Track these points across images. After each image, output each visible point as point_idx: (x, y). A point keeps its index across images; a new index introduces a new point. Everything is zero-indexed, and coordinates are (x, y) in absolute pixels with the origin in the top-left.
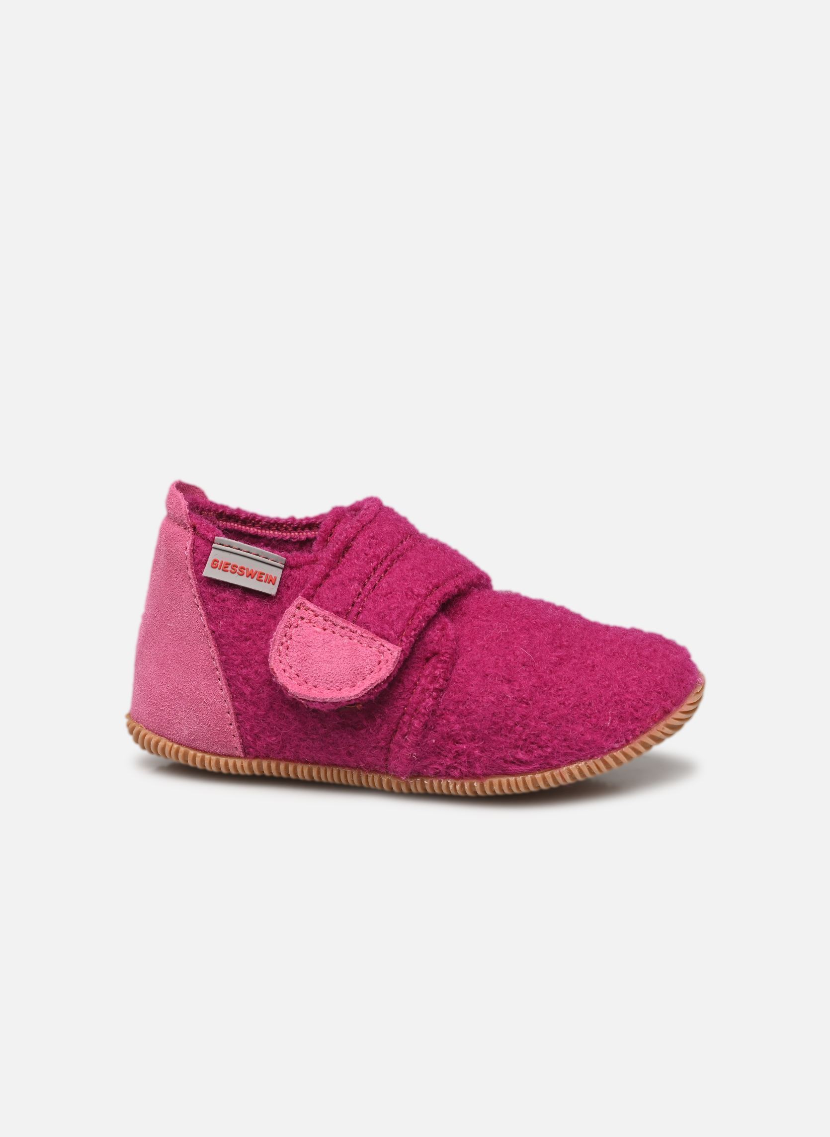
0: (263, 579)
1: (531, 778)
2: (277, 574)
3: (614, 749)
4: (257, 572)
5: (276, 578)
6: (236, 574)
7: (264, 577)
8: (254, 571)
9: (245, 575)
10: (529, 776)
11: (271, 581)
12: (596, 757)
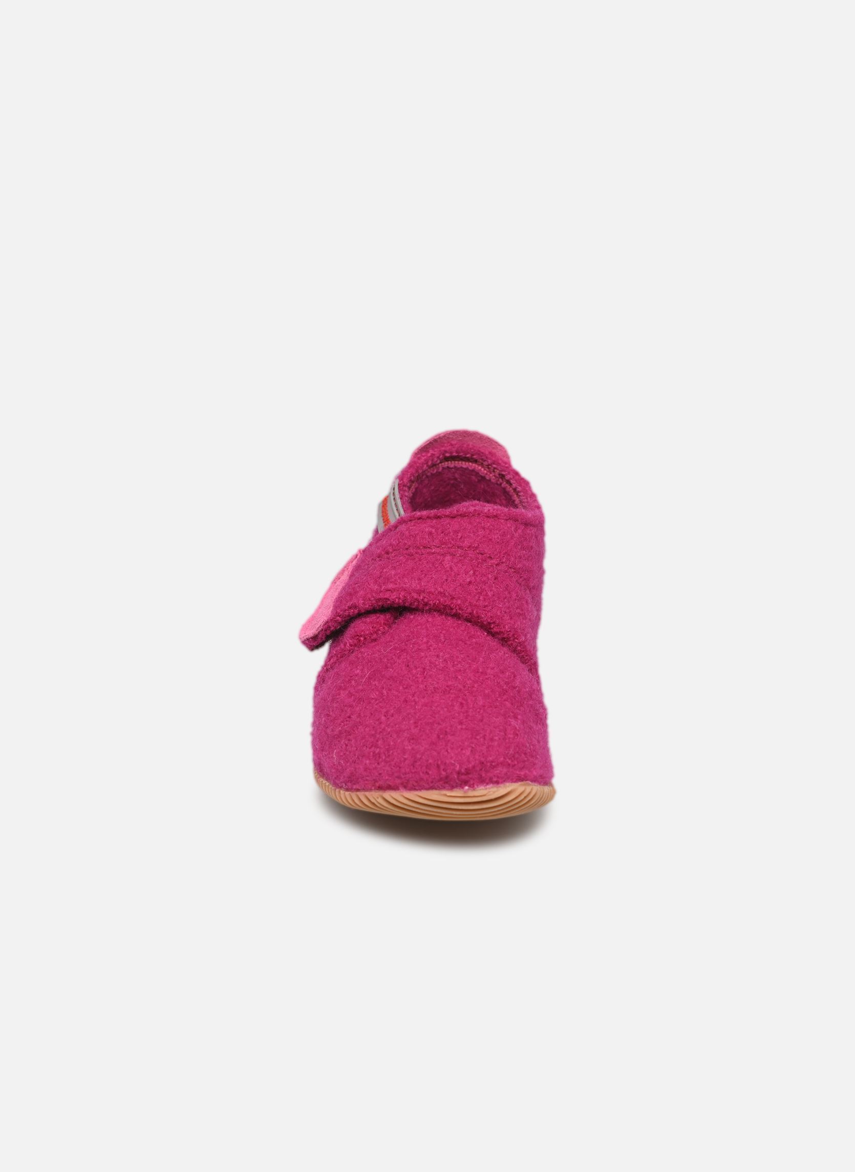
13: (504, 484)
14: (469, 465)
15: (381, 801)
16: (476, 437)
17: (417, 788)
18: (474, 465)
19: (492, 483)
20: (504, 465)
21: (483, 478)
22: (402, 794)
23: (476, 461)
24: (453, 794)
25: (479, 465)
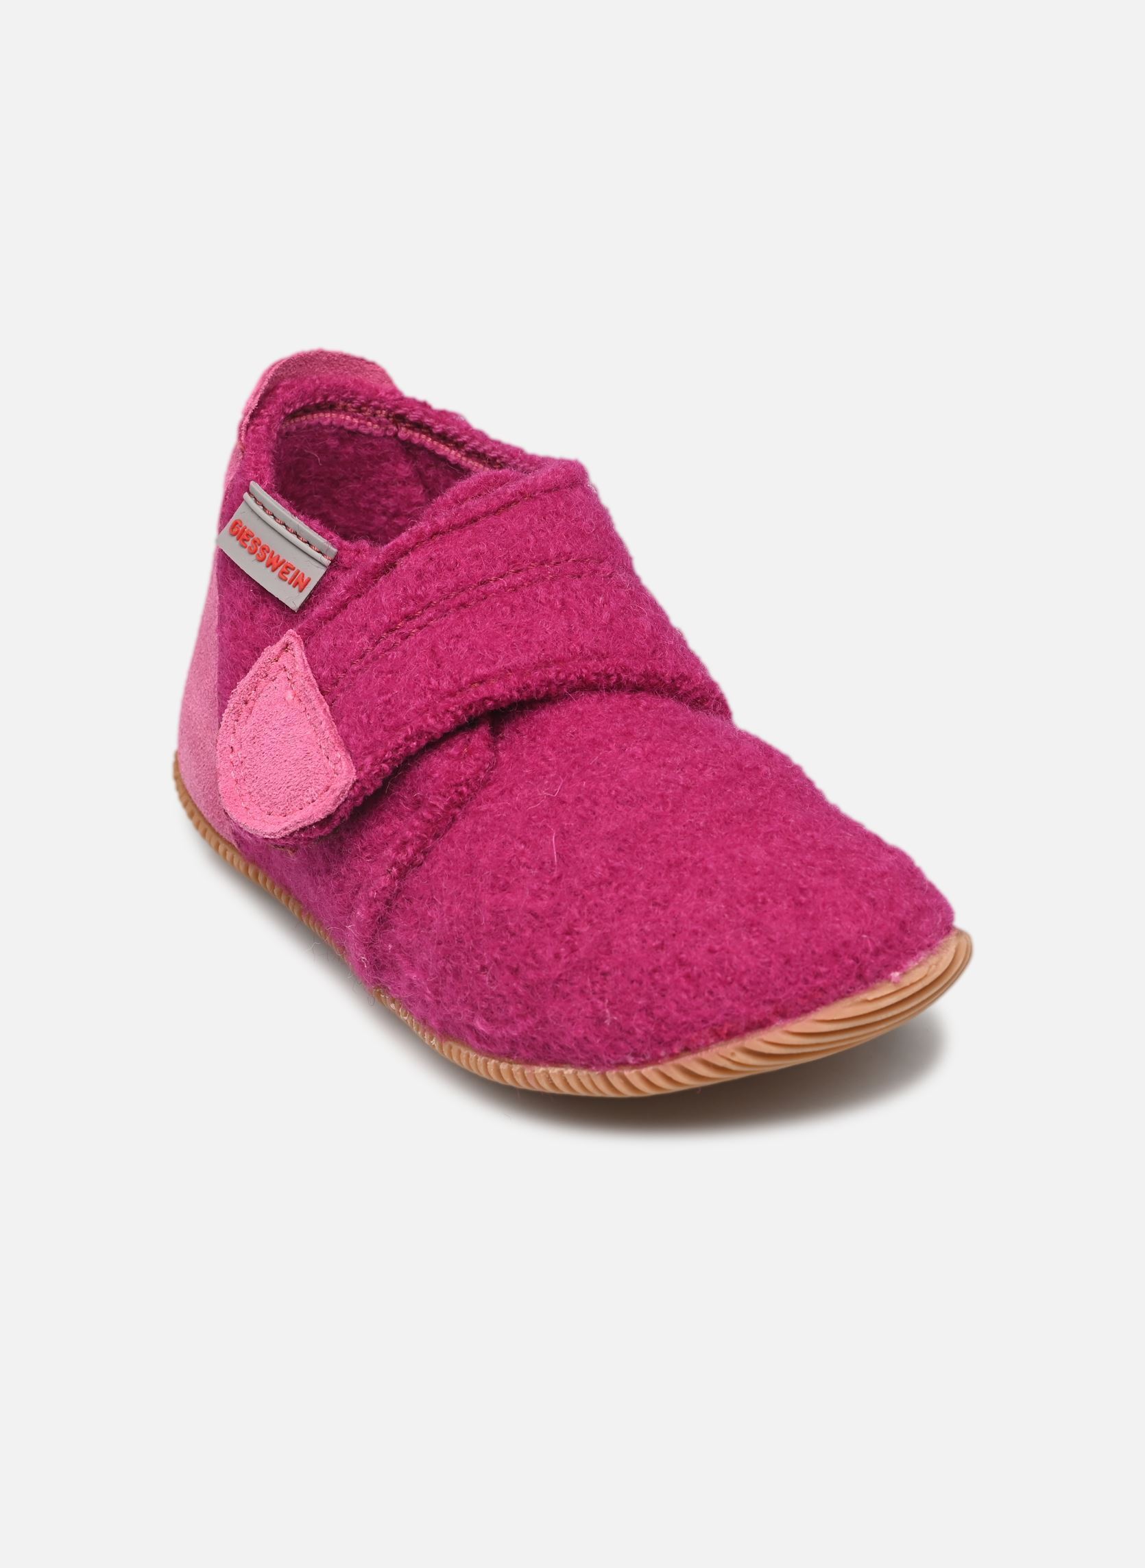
0: (289, 577)
1: (495, 1064)
2: (315, 573)
3: (625, 1064)
4: (284, 561)
5: (309, 580)
6: (254, 556)
7: (292, 573)
8: (281, 559)
9: (265, 562)
10: (493, 1061)
11: (298, 582)
12: (594, 1068)
13: (404, 433)
14: (319, 417)
15: (741, 1058)
16: (321, 360)
17: (807, 1008)
18: (328, 415)
19: (376, 438)
20: (392, 397)
21: (354, 434)
22: (784, 1029)
23: (332, 407)
24: (877, 994)
25: (339, 412)
